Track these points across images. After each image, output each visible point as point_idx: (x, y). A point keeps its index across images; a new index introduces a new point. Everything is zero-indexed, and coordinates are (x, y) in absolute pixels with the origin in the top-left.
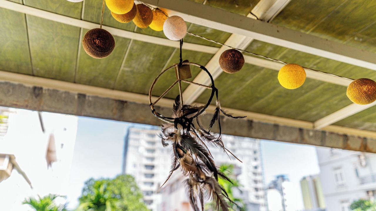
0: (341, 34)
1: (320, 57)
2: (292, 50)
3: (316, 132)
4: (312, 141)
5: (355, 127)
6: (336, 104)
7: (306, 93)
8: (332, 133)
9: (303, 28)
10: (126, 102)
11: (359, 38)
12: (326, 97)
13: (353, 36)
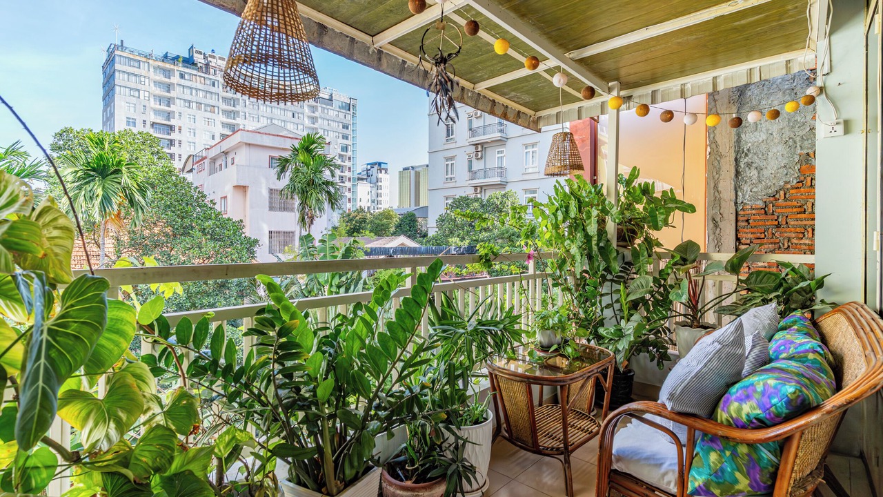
0: (523, 16)
1: (504, 29)
2: (487, 18)
3: (473, 92)
4: (469, 101)
5: (503, 95)
6: (498, 70)
7: (482, 55)
8: (485, 97)
9: (502, 5)
10: (326, 27)
11: (532, 21)
12: (494, 62)
13: (529, 19)
